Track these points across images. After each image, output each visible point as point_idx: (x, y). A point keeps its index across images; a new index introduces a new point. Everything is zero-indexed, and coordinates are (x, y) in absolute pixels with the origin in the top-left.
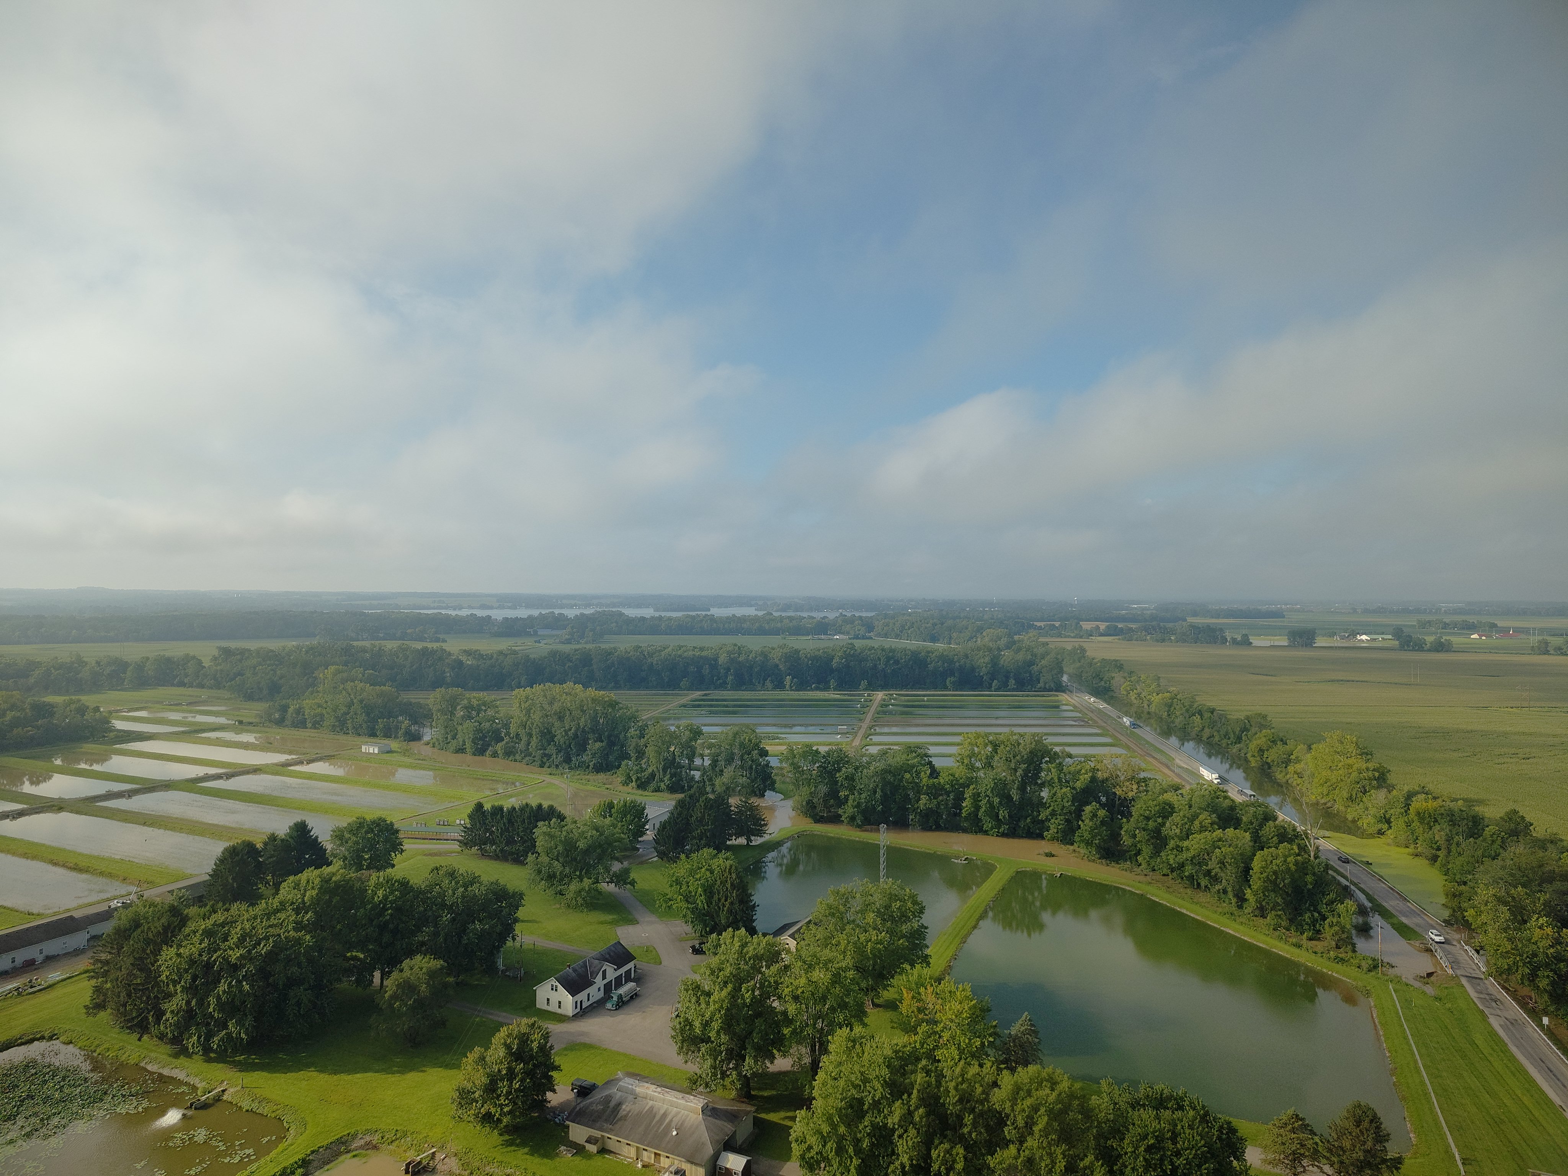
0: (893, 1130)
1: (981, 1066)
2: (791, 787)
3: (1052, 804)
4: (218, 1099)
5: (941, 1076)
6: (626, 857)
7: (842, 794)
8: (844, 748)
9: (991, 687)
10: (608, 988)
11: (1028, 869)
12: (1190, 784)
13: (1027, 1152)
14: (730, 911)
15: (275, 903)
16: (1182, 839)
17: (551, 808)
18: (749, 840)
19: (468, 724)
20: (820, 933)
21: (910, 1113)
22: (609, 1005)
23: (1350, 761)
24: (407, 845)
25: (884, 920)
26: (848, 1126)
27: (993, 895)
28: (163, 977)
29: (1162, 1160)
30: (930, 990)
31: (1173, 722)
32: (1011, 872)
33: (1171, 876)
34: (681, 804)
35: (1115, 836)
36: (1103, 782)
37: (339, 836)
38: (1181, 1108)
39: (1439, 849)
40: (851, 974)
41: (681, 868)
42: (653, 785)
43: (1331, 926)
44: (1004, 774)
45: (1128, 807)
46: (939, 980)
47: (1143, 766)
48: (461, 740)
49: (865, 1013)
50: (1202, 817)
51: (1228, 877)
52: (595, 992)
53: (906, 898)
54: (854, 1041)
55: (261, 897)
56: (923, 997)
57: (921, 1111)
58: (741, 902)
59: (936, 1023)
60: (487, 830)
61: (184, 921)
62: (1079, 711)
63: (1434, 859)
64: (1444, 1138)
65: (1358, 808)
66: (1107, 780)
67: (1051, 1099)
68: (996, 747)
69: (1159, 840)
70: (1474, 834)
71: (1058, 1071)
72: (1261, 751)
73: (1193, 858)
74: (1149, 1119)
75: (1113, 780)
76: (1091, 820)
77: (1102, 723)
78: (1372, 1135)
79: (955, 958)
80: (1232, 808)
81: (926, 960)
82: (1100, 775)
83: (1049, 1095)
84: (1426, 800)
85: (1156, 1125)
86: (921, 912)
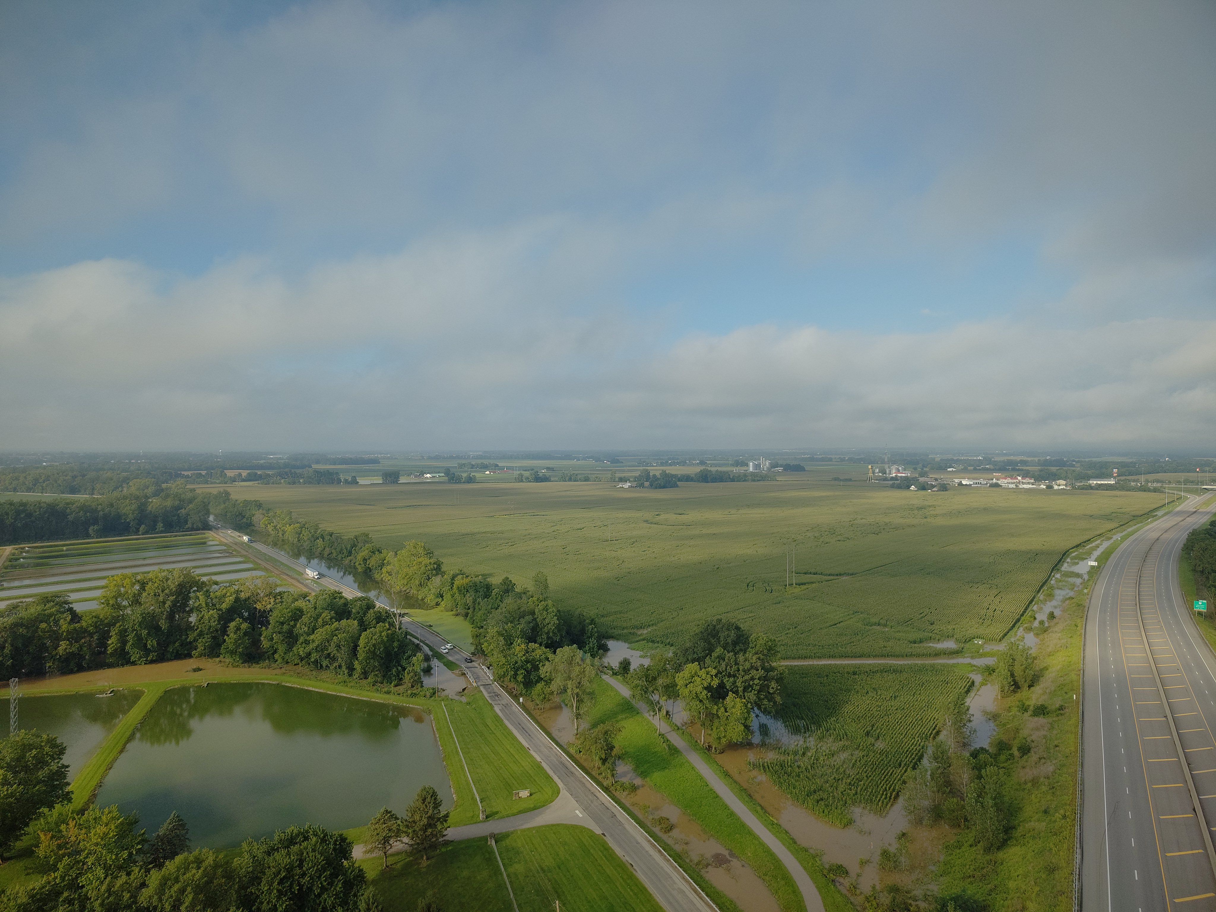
1: (128, 874)
3: (200, 626)
5: (85, 900)
9: (139, 531)
11: (176, 687)
12: (315, 591)
16: (308, 634)
23: (420, 560)
25: (15, 773)
27: (140, 718)
29: (291, 886)
30: (72, 824)
31: (302, 546)
32: (159, 693)
33: (300, 665)
35: (256, 643)
36: (246, 600)
38: (306, 838)
39: (469, 609)
43: (408, 674)
44: (152, 608)
45: (267, 617)
46: (82, 812)
47: (279, 583)
50: (324, 615)
51: (342, 656)
53: (43, 744)
56: (64, 833)
59: (79, 852)
62: (226, 545)
63: (466, 615)
64: (471, 790)
65: (425, 590)
66: (249, 598)
67: (197, 876)
68: (143, 585)
69: (291, 638)
70: (487, 596)
71: (204, 851)
72: (365, 560)
73: (317, 647)
74: (281, 858)
75: (254, 597)
76: (235, 633)
77: (245, 553)
78: (432, 805)
79: (100, 785)
80: (345, 604)
81: (67, 797)
82: (243, 596)
83: (195, 874)
84: (462, 578)
85: (287, 860)
86: (61, 753)
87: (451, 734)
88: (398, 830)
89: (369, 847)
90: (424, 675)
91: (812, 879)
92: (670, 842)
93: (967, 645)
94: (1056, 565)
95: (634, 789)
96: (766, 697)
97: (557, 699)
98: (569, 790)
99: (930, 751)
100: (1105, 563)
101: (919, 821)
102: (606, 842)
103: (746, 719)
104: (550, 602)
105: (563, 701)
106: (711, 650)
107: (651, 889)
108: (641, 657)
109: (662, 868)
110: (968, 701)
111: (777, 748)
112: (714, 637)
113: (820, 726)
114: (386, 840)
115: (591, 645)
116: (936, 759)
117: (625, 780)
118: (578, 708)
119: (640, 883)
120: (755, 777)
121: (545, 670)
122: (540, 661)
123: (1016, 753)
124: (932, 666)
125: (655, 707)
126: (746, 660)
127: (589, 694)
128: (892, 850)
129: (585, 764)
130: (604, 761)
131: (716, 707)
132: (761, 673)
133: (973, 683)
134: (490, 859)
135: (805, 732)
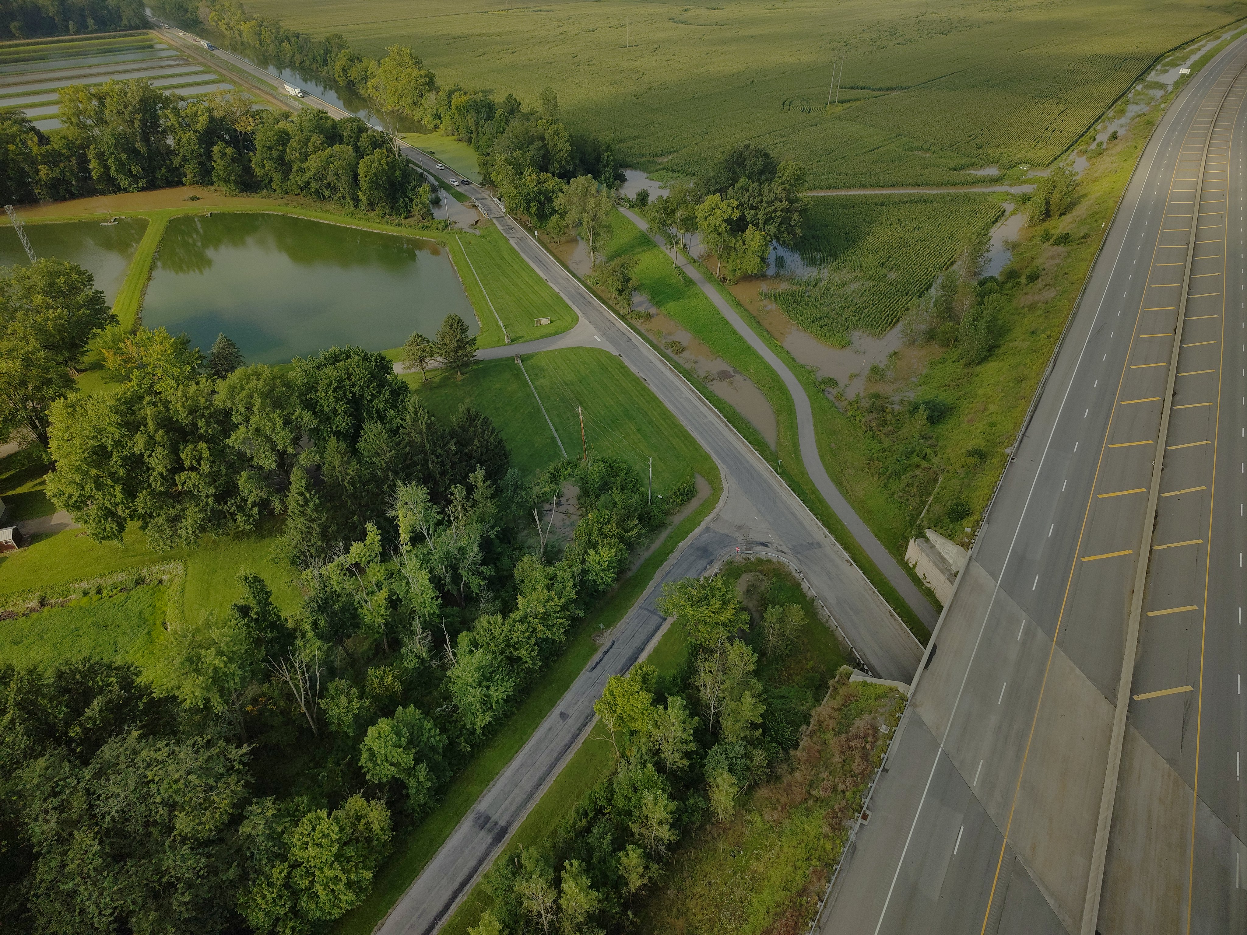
0: (142, 455)
1: (197, 383)
3: (181, 150)
5: (166, 404)
9: (69, 30)
11: (179, 216)
12: (296, 110)
13: (253, 426)
16: (302, 162)
21: (151, 437)
23: (409, 71)
25: (54, 297)
26: (99, 467)
27: (154, 247)
29: (345, 393)
30: (128, 342)
31: (266, 51)
32: (164, 223)
33: (301, 195)
35: (247, 170)
36: (221, 120)
38: (349, 357)
39: (472, 133)
40: (42, 354)
43: (416, 205)
45: (251, 141)
46: (134, 332)
47: (253, 99)
49: (73, 381)
50: (313, 139)
51: (344, 185)
53: (68, 271)
54: (73, 406)
56: (125, 350)
57: (161, 432)
59: (145, 366)
62: (177, 49)
63: (470, 140)
64: (494, 318)
65: (419, 110)
66: (224, 117)
67: (260, 386)
68: (101, 100)
69: (284, 166)
70: (490, 117)
71: (259, 365)
72: (344, 70)
73: (314, 175)
74: (329, 372)
75: (230, 117)
76: (222, 159)
77: (201, 60)
78: (459, 330)
79: (140, 309)
80: (334, 127)
81: (114, 320)
82: (216, 114)
83: (257, 385)
84: (460, 95)
85: (336, 374)
86: (90, 279)
87: (469, 267)
88: (432, 351)
89: (408, 364)
90: (433, 207)
91: (805, 389)
92: (681, 361)
93: (1011, 172)
94: (1142, 74)
95: (649, 317)
96: (787, 229)
97: (573, 232)
98: (587, 318)
99: (940, 281)
100: (1199, 71)
101: (912, 342)
102: (622, 362)
103: (763, 252)
104: (561, 125)
105: (579, 234)
106: (735, 181)
107: (662, 398)
108: (660, 187)
109: (672, 382)
110: (992, 231)
111: (790, 279)
112: (739, 165)
113: (836, 258)
114: (422, 359)
115: (607, 175)
116: (943, 287)
117: (640, 309)
118: (594, 241)
119: (652, 394)
120: (765, 306)
121: (559, 202)
122: (553, 192)
123: (1023, 280)
124: (966, 195)
125: (672, 240)
126: (771, 190)
127: (605, 227)
128: (882, 366)
129: (603, 295)
130: (621, 292)
131: (734, 240)
132: (785, 204)
133: (1004, 212)
134: (517, 375)
135: (820, 264)
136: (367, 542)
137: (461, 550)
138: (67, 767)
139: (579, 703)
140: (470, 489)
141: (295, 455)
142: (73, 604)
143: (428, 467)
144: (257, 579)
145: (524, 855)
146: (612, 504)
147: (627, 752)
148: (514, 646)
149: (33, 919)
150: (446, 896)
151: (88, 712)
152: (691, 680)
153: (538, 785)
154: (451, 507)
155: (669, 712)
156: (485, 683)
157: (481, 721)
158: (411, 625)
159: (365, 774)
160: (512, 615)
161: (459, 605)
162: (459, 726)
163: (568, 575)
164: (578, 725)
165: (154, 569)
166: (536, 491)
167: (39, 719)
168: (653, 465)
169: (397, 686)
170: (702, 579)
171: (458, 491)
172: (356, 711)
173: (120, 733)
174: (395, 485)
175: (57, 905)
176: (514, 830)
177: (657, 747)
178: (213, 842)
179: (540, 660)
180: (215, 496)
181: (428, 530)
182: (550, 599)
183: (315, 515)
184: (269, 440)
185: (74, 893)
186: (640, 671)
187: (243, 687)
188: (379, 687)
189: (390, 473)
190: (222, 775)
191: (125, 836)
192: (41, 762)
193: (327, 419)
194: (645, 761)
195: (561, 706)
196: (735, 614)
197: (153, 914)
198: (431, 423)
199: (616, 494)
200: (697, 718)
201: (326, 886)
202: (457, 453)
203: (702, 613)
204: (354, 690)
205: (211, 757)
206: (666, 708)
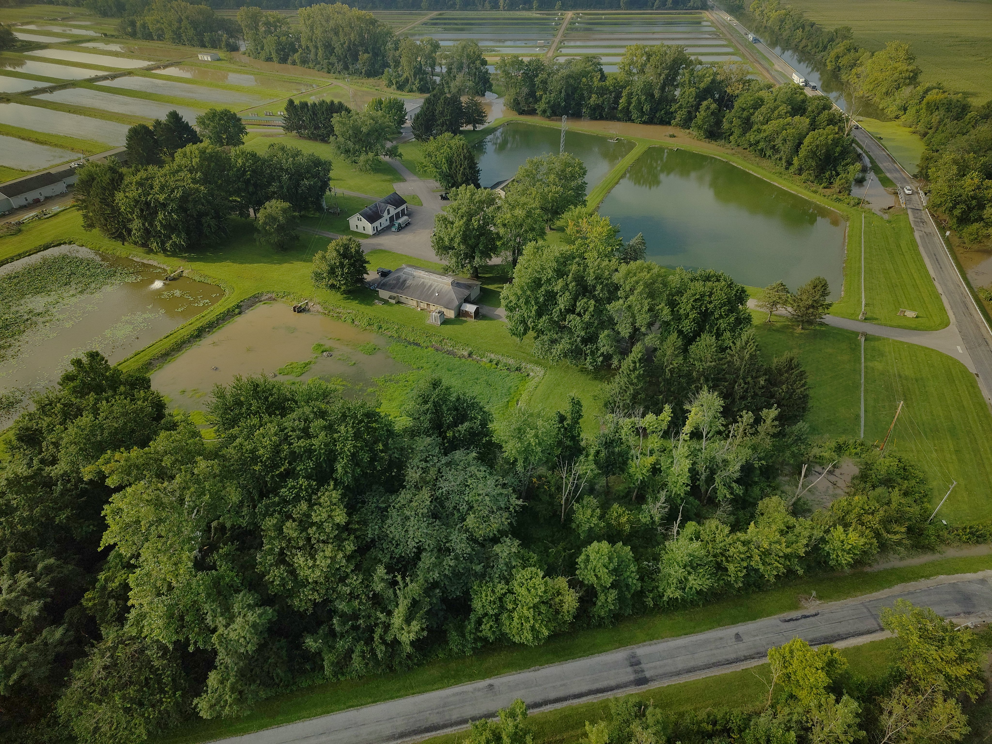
0: (557, 293)
1: (610, 261)
2: (503, 89)
3: (681, 100)
4: (180, 276)
5: (586, 266)
6: (394, 139)
7: (538, 94)
8: (542, 58)
9: (653, 7)
10: (391, 219)
11: (656, 146)
12: (780, 83)
13: (629, 302)
14: (463, 174)
15: (175, 166)
16: (763, 124)
17: (340, 103)
18: (475, 127)
19: (269, 38)
20: (520, 187)
21: (567, 285)
22: (393, 229)
23: (897, 65)
24: (249, 129)
25: (560, 179)
26: (532, 291)
27: (631, 163)
28: (122, 210)
29: (701, 306)
30: (585, 220)
31: (781, 35)
32: (645, 148)
33: (748, 150)
34: (428, 101)
35: (719, 123)
36: (720, 83)
37: (202, 121)
38: (718, 280)
39: (931, 128)
40: (538, 211)
41: (431, 145)
42: (408, 87)
43: (840, 180)
44: (652, 78)
45: (732, 102)
46: (591, 215)
47: (751, 70)
48: (267, 51)
49: (545, 233)
50: (781, 108)
51: (785, 150)
52: (384, 221)
53: (576, 165)
54: (538, 249)
55: (164, 162)
56: (581, 224)
57: (573, 284)
58: (470, 168)
59: (586, 238)
60: (300, 119)
61: (121, 177)
62: (716, 27)
63: (925, 135)
64: (860, 294)
65: (889, 100)
66: (723, 81)
67: (647, 277)
68: (649, 57)
69: (747, 125)
70: (958, 117)
71: (653, 263)
72: (838, 57)
73: (766, 137)
74: (699, 287)
75: (727, 81)
76: (705, 111)
77: (729, 36)
78: (820, 293)
79: (602, 201)
80: (804, 101)
81: (584, 203)
82: (719, 78)
83: (645, 276)
84: (937, 93)
85: (702, 289)
86: (584, 174)
87: (860, 243)
88: (786, 300)
89: (760, 303)
90: (855, 185)
98: (959, 327)
102: (976, 382)
114: (774, 304)
134: (854, 349)
136: (660, 418)
137: (725, 462)
138: (437, 450)
139: (757, 638)
140: (758, 420)
141: (644, 335)
142: (482, 364)
143: (734, 387)
144: (579, 403)
145: (650, 709)
146: (886, 500)
147: (779, 707)
148: (726, 558)
149: (387, 518)
150: (584, 688)
151: (460, 427)
152: (879, 699)
153: (689, 671)
154: (735, 426)
155: (839, 706)
156: (689, 568)
157: (672, 593)
158: (659, 492)
159: (577, 569)
160: (739, 534)
161: (700, 500)
162: (654, 584)
163: (806, 533)
164: (746, 653)
165: (529, 366)
166: (816, 451)
167: (438, 417)
168: (954, 491)
169: (627, 527)
170: (947, 621)
171: (747, 417)
172: (592, 525)
173: (468, 449)
174: (701, 388)
175: (399, 519)
176: (653, 686)
177: (809, 725)
178: (479, 543)
179: (743, 582)
180: (583, 338)
181: (708, 433)
182: (779, 542)
183: (635, 381)
184: (633, 316)
185: (407, 518)
186: (829, 654)
187: (537, 464)
188: (615, 520)
189: (702, 378)
190: (501, 509)
191: (443, 507)
192: (428, 440)
193: (678, 318)
194: (791, 727)
195: (740, 628)
196: (968, 677)
197: (433, 558)
198: (755, 355)
199: (896, 496)
200: (865, 732)
201: (520, 618)
202: (763, 387)
203: (928, 650)
204: (598, 510)
205: (501, 494)
206: (837, 701)
